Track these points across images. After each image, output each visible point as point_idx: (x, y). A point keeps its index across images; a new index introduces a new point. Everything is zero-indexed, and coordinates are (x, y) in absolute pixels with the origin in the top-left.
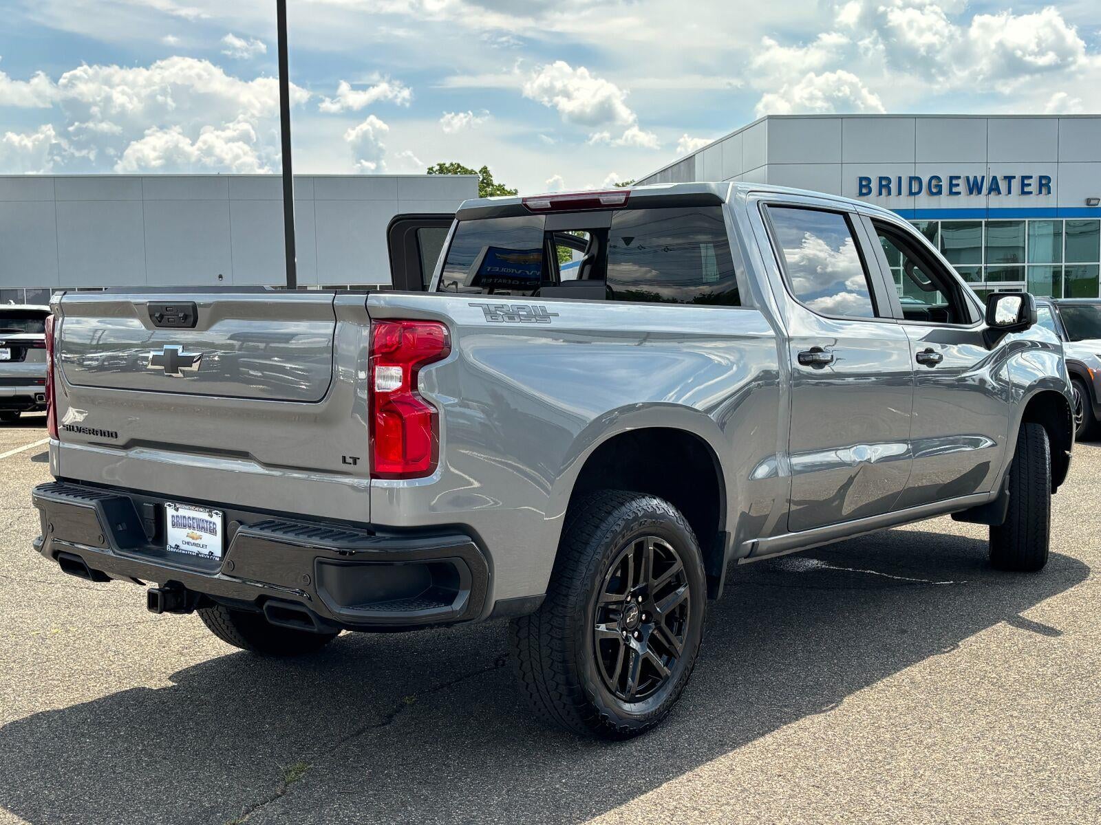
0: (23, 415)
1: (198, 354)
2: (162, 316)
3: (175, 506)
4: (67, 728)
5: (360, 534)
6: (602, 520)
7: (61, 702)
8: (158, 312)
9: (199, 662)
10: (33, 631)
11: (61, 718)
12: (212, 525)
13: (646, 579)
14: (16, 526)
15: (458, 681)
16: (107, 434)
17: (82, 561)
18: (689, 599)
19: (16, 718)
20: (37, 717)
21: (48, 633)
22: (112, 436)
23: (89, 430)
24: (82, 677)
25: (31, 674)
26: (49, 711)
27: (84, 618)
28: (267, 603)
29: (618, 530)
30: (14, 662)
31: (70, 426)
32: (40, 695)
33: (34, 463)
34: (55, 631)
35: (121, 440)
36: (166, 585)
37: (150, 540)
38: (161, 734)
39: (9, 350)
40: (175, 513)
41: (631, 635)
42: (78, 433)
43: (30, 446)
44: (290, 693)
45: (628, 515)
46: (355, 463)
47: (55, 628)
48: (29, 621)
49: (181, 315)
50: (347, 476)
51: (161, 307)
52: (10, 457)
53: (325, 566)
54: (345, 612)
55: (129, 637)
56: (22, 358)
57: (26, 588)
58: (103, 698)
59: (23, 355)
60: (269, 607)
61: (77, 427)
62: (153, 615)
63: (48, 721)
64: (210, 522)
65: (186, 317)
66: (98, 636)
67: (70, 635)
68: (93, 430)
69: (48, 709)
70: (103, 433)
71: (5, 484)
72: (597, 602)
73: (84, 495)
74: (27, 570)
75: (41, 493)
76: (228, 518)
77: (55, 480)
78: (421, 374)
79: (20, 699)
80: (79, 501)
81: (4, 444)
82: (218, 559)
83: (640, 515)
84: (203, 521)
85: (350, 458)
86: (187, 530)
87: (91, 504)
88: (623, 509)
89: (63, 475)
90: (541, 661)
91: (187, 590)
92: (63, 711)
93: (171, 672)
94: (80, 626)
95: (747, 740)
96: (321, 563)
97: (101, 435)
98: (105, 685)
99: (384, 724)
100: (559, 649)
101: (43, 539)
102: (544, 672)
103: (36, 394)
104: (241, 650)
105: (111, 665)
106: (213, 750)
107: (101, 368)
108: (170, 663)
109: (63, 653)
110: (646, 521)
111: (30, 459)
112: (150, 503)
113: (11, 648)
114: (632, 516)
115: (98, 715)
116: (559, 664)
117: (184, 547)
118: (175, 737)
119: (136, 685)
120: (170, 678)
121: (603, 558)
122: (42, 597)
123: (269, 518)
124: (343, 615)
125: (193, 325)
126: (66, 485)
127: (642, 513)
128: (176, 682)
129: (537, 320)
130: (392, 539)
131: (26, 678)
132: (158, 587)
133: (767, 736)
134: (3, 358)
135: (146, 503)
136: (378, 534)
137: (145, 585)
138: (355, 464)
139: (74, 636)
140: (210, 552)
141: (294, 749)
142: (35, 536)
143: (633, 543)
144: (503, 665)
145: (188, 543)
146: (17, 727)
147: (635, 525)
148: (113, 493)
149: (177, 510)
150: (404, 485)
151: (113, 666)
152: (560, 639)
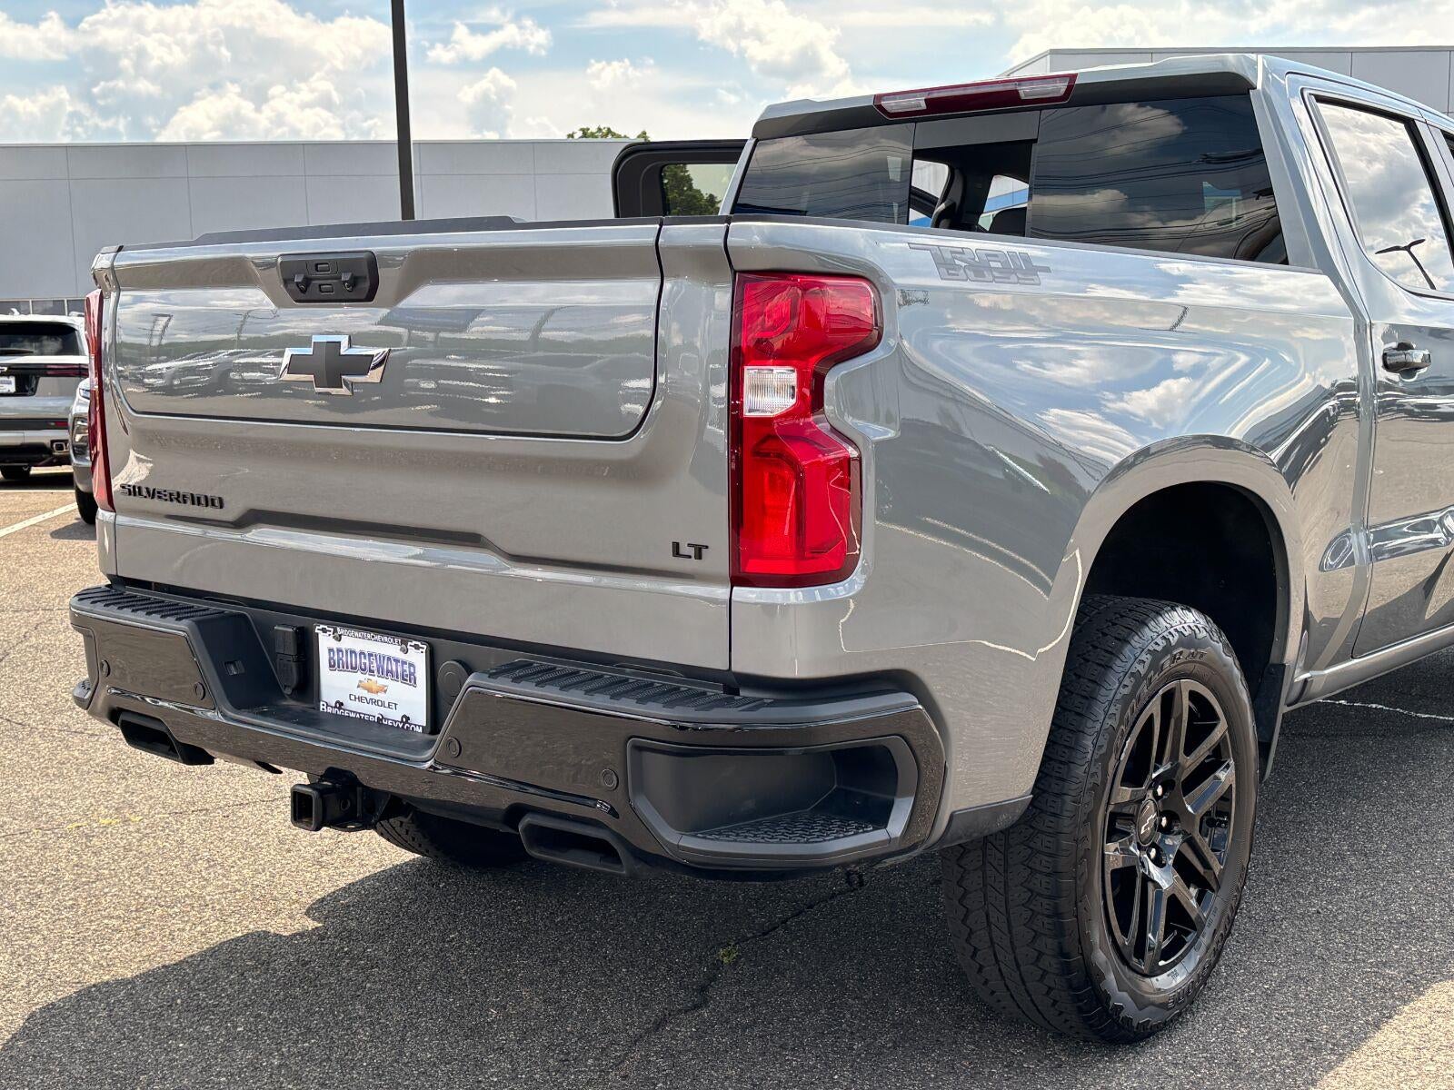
0: (35, 471)
1: (380, 350)
2: (307, 281)
3: (335, 631)
4: (142, 1018)
5: (710, 692)
6: (1114, 654)
7: (126, 963)
8: (299, 273)
9: (351, 880)
10: (70, 821)
11: (129, 996)
12: (406, 667)
13: (1174, 757)
14: (34, 639)
15: (797, 915)
16: (203, 501)
17: (163, 729)
18: (1234, 786)
19: (52, 998)
20: (88, 995)
21: (95, 825)
22: (213, 505)
23: (171, 494)
24: (159, 912)
25: (72, 907)
26: (107, 983)
27: (151, 798)
28: (527, 820)
29: (1143, 672)
30: (43, 881)
31: (139, 488)
32: (90, 950)
33: (55, 541)
34: (106, 822)
35: (231, 512)
36: (324, 777)
37: (288, 691)
38: (309, 1030)
39: (12, 379)
40: (335, 645)
41: (1146, 856)
42: (149, 499)
43: (47, 516)
44: (518, 940)
45: (1156, 644)
46: (699, 556)
47: (106, 817)
48: (62, 804)
49: (346, 277)
50: (681, 581)
51: (307, 262)
52: (19, 532)
53: (647, 755)
54: (690, 842)
55: (229, 833)
56: (32, 390)
57: (55, 744)
58: (200, 955)
59: (33, 386)
60: (530, 827)
61: (147, 489)
62: (302, 833)
63: (108, 1004)
64: (404, 663)
65: (354, 282)
66: (178, 829)
67: (131, 829)
68: (178, 493)
69: (106, 978)
70: (196, 500)
71: (14, 573)
72: (1108, 803)
73: (165, 611)
74: (55, 712)
75: (87, 605)
76: (439, 654)
77: (109, 583)
78: (830, 383)
79: (56, 956)
80: (155, 622)
81: (11, 513)
82: (421, 730)
83: (1173, 643)
84: (389, 659)
85: (689, 545)
86: (359, 676)
87: (179, 627)
88: (1147, 632)
89: (123, 573)
90: (1008, 912)
91: (363, 786)
92: (132, 981)
93: (307, 901)
94: (146, 811)
95: (1357, 1040)
96: (639, 748)
97: (193, 503)
98: (199, 928)
99: (696, 1007)
100: (1046, 892)
101: (93, 686)
102: (1014, 931)
103: (52, 442)
104: (417, 856)
105: (204, 887)
106: (405, 1064)
107: (168, 390)
108: (303, 881)
109: (123, 864)
110: (1181, 653)
111: (49, 536)
112: (287, 626)
113: (36, 854)
114: (1162, 643)
115: (193, 990)
116: (1046, 920)
117: (352, 706)
118: (335, 1037)
119: (251, 927)
120: (307, 913)
121: (1119, 726)
122: (83, 758)
123: (519, 657)
124: (684, 848)
125: (370, 297)
126: (129, 591)
127: (1176, 638)
128: (318, 920)
129: (1019, 278)
130: (774, 704)
131: (65, 914)
132: (308, 782)
133: (1385, 1028)
134: (5, 391)
135: (279, 625)
136: (743, 693)
137: (280, 772)
138: (700, 558)
139: (138, 831)
140: (404, 716)
141: (551, 1061)
142: (75, 681)
143: (1161, 692)
144: (861, 884)
145: (360, 699)
146: (54, 1016)
147: (1166, 662)
148: (214, 608)
149: (339, 638)
150: (797, 598)
151: (208, 889)
152: (1048, 875)
